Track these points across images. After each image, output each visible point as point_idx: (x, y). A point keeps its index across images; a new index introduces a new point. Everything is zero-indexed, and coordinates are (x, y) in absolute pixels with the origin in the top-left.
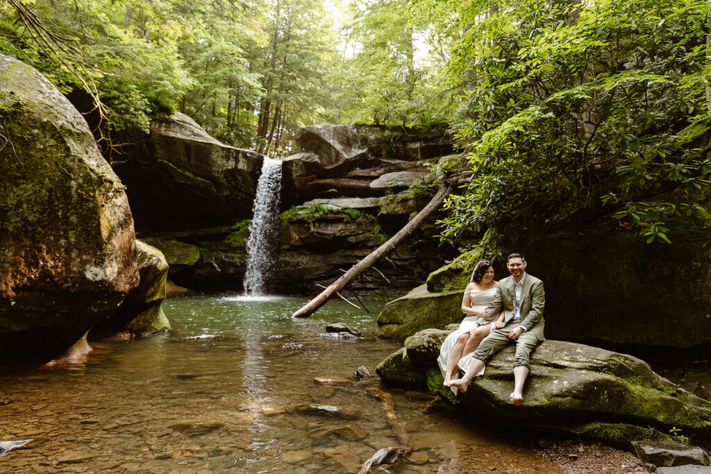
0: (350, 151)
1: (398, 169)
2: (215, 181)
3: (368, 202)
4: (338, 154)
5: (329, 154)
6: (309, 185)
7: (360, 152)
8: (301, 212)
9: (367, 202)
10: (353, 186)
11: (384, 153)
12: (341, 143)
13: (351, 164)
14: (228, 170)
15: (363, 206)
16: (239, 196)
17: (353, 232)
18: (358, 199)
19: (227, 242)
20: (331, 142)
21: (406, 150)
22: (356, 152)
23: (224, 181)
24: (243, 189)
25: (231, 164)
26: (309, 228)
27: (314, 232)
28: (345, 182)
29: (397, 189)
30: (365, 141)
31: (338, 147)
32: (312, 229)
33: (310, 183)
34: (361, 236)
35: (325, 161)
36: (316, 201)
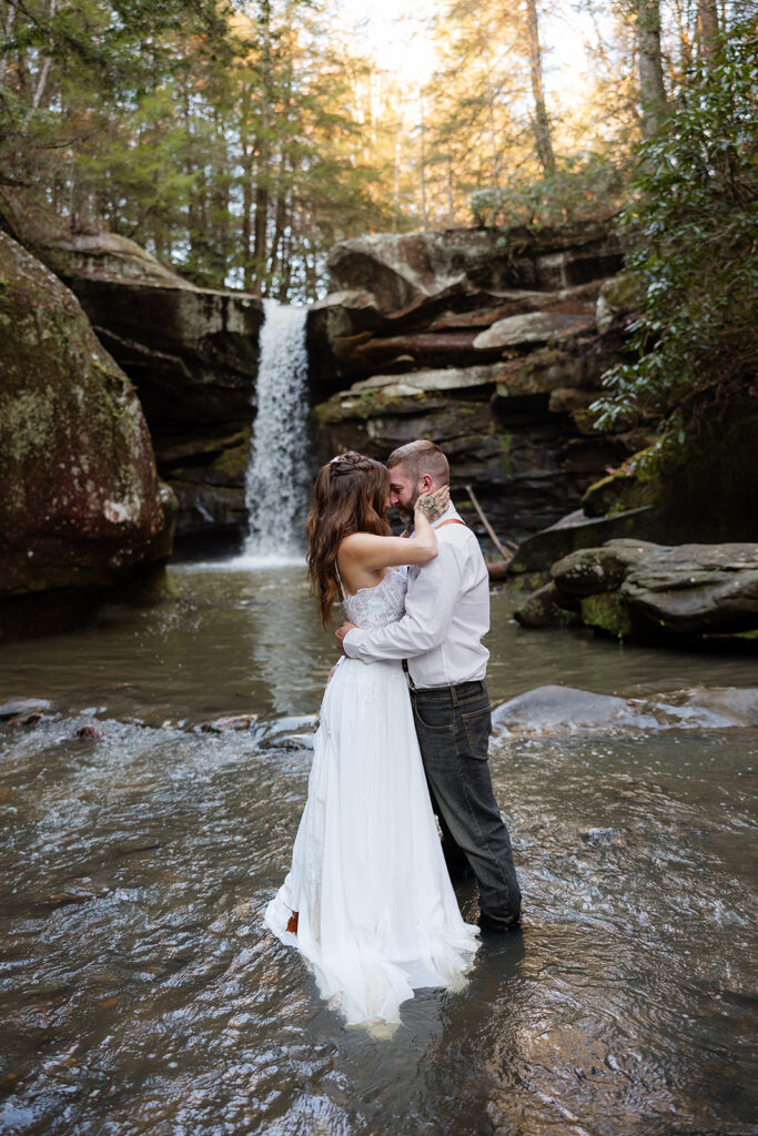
0: (432, 281)
1: (526, 308)
2: (190, 357)
3: (473, 376)
4: (410, 289)
5: (394, 290)
6: (360, 352)
7: (451, 281)
8: (347, 405)
9: (470, 376)
10: (442, 347)
11: (496, 279)
12: (415, 267)
13: (435, 306)
14: (209, 336)
15: (464, 385)
16: (232, 382)
17: (447, 434)
18: (452, 372)
19: (219, 467)
20: (396, 266)
21: (538, 272)
22: (444, 282)
23: (204, 357)
24: (239, 368)
25: (215, 324)
26: (366, 432)
27: (375, 438)
28: (425, 340)
29: (525, 348)
30: (459, 261)
31: (410, 275)
32: (372, 433)
33: (361, 348)
34: (463, 440)
35: (387, 304)
36: (376, 381)
